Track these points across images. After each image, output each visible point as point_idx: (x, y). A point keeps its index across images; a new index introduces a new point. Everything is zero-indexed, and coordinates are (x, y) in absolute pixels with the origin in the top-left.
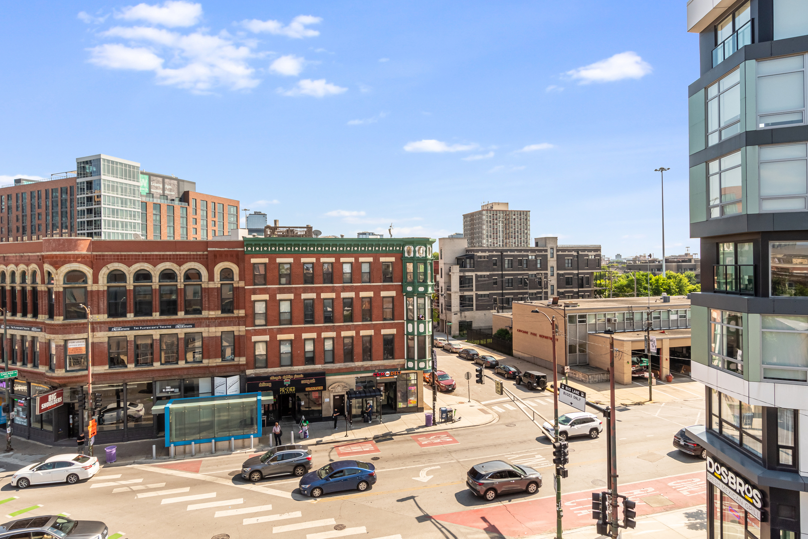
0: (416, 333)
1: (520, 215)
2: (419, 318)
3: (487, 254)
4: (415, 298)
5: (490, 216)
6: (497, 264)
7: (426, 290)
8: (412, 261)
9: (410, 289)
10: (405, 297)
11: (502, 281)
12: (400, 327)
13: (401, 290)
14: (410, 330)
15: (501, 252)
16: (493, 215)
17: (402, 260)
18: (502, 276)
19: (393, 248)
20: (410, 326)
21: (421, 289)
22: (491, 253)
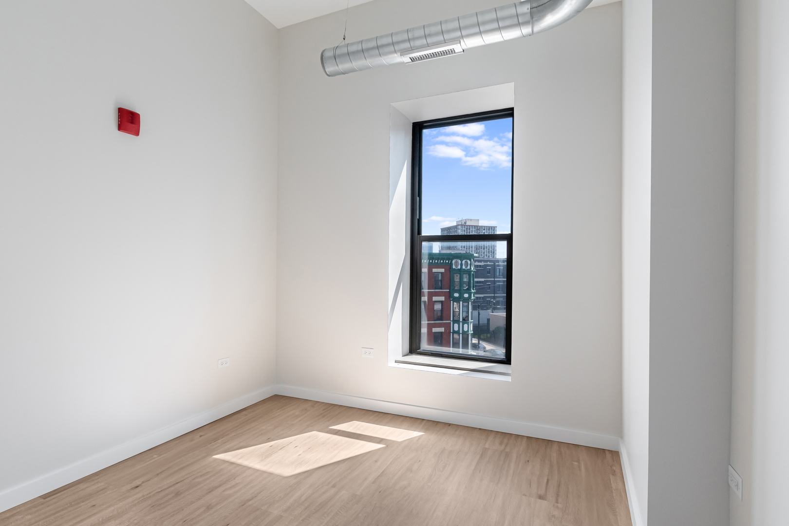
0: (461, 332)
1: (489, 230)
2: (464, 319)
3: (482, 264)
4: (461, 303)
5: (464, 230)
6: (491, 272)
7: (470, 296)
8: (459, 272)
9: (456, 295)
10: (452, 302)
11: (494, 286)
12: (447, 326)
13: (449, 296)
14: (456, 329)
15: (494, 263)
16: (467, 229)
17: (450, 271)
18: (494, 282)
19: (443, 261)
20: (456, 326)
21: (466, 295)
22: (485, 263)
